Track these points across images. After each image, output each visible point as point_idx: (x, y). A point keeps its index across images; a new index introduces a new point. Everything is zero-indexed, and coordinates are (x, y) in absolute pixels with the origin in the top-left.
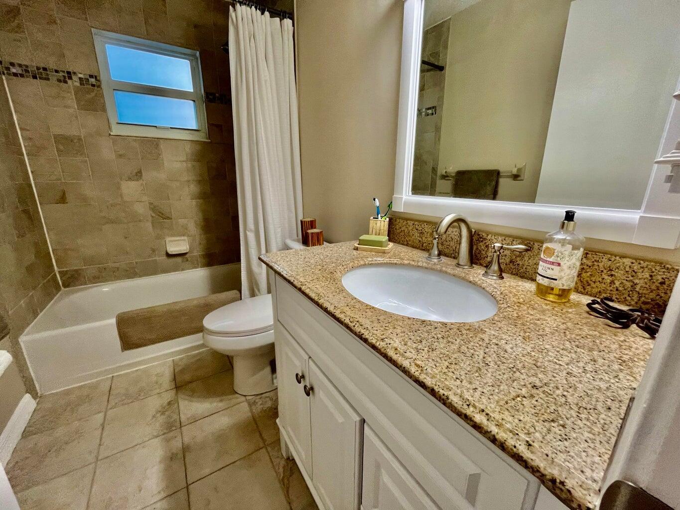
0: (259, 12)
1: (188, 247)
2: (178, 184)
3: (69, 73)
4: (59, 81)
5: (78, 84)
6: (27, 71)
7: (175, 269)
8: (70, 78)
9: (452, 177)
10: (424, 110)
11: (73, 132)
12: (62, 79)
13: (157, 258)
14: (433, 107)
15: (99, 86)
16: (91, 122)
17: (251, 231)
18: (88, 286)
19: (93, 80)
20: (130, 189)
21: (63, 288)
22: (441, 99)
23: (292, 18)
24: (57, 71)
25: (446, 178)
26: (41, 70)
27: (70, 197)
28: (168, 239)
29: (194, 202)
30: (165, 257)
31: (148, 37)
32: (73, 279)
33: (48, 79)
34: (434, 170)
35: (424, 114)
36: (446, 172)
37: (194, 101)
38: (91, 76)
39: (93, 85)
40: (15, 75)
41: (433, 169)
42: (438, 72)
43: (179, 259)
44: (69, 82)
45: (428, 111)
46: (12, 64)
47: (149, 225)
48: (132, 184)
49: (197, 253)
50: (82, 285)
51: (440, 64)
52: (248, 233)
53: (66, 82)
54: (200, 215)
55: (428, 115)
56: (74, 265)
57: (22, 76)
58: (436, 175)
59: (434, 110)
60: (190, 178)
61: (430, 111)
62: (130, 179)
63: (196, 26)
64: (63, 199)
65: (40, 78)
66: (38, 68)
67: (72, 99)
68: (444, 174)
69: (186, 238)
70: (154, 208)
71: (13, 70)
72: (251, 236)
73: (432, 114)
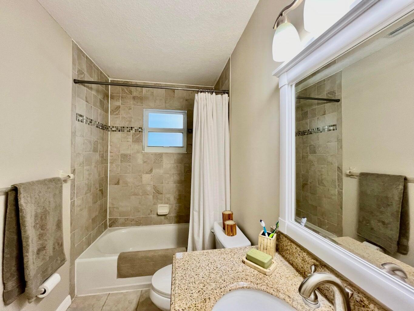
0: (209, 94)
1: (168, 210)
2: (168, 175)
3: (132, 128)
4: (128, 131)
5: (134, 132)
6: (117, 129)
7: (160, 223)
8: (132, 130)
9: (357, 176)
10: (326, 127)
11: (128, 152)
12: (129, 130)
13: (152, 216)
14: (334, 125)
15: (142, 132)
16: (136, 147)
17: (196, 211)
18: (119, 228)
19: (140, 130)
20: (146, 178)
21: (108, 227)
22: (340, 119)
23: (228, 93)
24: (127, 128)
25: (351, 177)
26: (122, 128)
27: (121, 182)
28: (159, 205)
29: (175, 185)
30: (156, 216)
31: (166, 108)
32: (113, 223)
33: (124, 131)
34: (340, 169)
35: (326, 129)
36: (350, 172)
37: (183, 133)
38: (140, 128)
39: (140, 132)
40: (113, 131)
41: (338, 167)
42: (336, 103)
43: (163, 218)
44: (131, 131)
45: (330, 128)
46: (113, 127)
47: (151, 197)
48: (148, 176)
49: (173, 215)
50: (116, 227)
51: (336, 98)
52: (194, 212)
53: (130, 131)
54: (177, 193)
55: (330, 130)
56: (116, 216)
57: (115, 131)
58: (342, 172)
59: (334, 127)
60: (175, 172)
61: (332, 128)
62: (147, 173)
63: (186, 100)
64: (118, 183)
65: (121, 131)
66: (121, 127)
67: (131, 139)
68: (349, 174)
69: (168, 205)
70: (155, 187)
71: (113, 129)
72: (196, 214)
73: (334, 130)
